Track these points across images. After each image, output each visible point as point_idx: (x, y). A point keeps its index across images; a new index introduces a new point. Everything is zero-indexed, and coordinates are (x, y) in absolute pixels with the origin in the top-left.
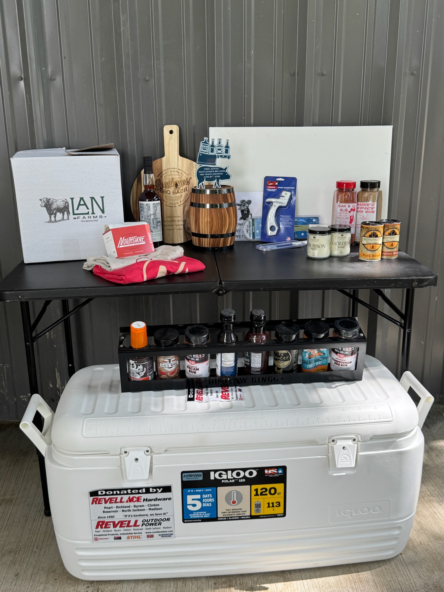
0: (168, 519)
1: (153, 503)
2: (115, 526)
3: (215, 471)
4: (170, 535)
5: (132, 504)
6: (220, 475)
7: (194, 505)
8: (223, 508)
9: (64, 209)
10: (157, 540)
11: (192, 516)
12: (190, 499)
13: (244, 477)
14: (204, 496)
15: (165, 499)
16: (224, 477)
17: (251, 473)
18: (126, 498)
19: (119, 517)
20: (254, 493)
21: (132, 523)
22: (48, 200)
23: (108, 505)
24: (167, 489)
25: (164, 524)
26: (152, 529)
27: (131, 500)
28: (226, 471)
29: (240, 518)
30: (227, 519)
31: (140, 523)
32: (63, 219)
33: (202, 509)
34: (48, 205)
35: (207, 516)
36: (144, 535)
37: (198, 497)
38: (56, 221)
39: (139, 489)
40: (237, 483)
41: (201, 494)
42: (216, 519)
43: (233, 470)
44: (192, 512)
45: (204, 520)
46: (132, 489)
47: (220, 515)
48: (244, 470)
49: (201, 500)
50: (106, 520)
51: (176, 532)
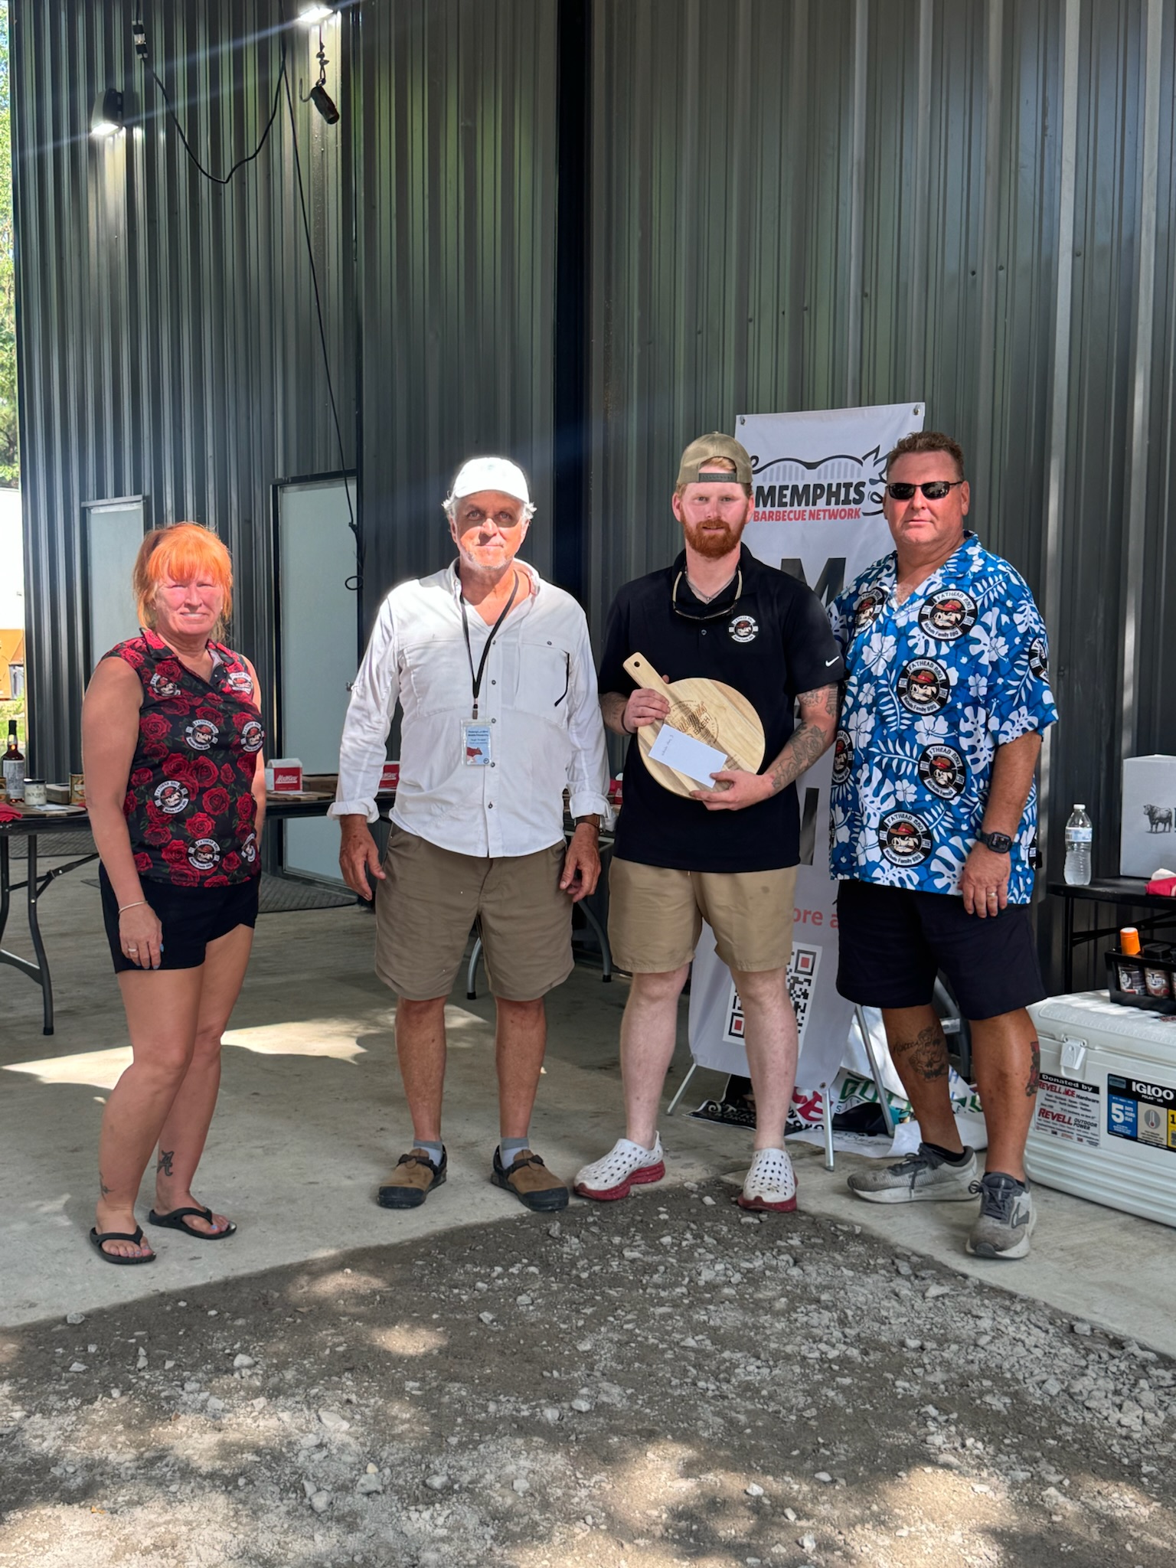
0: (1095, 1125)
1: (1084, 1101)
2: (1053, 1118)
3: (1137, 1082)
4: (1096, 1144)
5: (1068, 1098)
6: (1141, 1087)
7: (1118, 1116)
8: (1143, 1128)
9: (1167, 820)
10: (1085, 1147)
11: (1116, 1128)
12: (1115, 1106)
13: (1162, 1097)
14: (1127, 1108)
15: (1094, 1101)
16: (1144, 1091)
17: (1168, 1095)
18: (1063, 1088)
19: (1057, 1109)
20: (1171, 1119)
21: (1066, 1120)
22: (1152, 808)
23: (1049, 1093)
24: (1096, 1090)
25: (1093, 1129)
26: (1082, 1132)
27: (1067, 1093)
28: (1146, 1084)
29: (1157, 1146)
30: (1146, 1143)
31: (1072, 1121)
32: (1164, 831)
33: (1125, 1123)
34: (1151, 813)
35: (1128, 1132)
36: (1075, 1137)
37: (1121, 1107)
38: (1156, 832)
39: (1074, 1082)
40: (1154, 1102)
41: (1124, 1104)
42: (1134, 1138)
43: (1153, 1086)
44: (1116, 1124)
45: (1126, 1137)
46: (1069, 1081)
47: (1140, 1136)
48: (1163, 1089)
49: (1123, 1111)
50: (1048, 1109)
51: (1102, 1143)
